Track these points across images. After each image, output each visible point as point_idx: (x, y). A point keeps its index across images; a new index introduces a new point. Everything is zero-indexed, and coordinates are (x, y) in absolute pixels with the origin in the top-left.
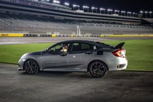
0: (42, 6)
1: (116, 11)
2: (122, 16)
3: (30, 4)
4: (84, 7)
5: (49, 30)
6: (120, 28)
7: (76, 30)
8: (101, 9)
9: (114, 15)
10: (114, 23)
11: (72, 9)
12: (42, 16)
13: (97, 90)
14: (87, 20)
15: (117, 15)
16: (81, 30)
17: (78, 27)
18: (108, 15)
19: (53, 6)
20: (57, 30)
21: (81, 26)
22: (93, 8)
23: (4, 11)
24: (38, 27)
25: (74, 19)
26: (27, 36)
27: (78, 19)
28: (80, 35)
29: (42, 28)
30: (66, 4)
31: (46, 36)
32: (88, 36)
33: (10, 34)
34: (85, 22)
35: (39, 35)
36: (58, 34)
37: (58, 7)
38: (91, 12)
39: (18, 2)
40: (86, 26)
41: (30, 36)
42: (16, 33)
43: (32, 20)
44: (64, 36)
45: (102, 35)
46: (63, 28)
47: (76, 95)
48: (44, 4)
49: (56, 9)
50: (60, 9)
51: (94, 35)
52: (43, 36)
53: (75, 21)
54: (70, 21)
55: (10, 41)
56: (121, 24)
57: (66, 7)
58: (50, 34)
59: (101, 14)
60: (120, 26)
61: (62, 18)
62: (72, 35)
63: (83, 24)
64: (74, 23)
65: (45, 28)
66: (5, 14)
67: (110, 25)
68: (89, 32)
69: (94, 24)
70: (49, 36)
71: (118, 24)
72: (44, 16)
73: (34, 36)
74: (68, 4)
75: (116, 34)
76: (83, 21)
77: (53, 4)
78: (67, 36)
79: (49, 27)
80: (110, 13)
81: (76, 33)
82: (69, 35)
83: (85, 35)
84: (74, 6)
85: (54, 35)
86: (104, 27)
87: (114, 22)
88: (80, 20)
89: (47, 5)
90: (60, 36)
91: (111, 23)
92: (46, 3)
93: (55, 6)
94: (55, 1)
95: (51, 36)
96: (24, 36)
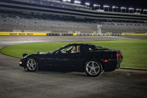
0: (63, 7)
1: (137, 9)
2: (144, 15)
3: (52, 5)
4: (104, 6)
5: (71, 29)
6: (141, 26)
7: (97, 29)
8: (122, 8)
9: (136, 14)
10: (136, 22)
11: (93, 9)
12: (64, 16)
13: (118, 89)
14: (107, 19)
15: (139, 14)
16: (102, 29)
17: (99, 26)
18: (129, 14)
19: (74, 6)
20: (78, 30)
21: (101, 26)
22: (114, 7)
23: (29, 12)
24: (61, 26)
25: (95, 18)
26: (50, 35)
27: (99, 18)
28: (100, 34)
29: (63, 28)
30: (86, 4)
31: (68, 35)
32: (108, 35)
33: (35, 34)
34: (105, 21)
35: (61, 34)
36: (79, 33)
37: (79, 7)
38: (112, 11)
39: (41, 3)
40: (107, 25)
41: (53, 35)
42: (40, 32)
43: (55, 20)
44: (84, 35)
45: (123, 34)
46: (84, 27)
47: (96, 93)
48: (66, 5)
49: (77, 9)
50: (81, 9)
51: (114, 34)
52: (65, 35)
53: (96, 20)
54: (91, 21)
55: (34, 40)
56: (143, 23)
57: (86, 7)
58: (71, 33)
59: (121, 13)
60: (141, 25)
61: (83, 17)
62: (93, 34)
63: (103, 23)
64: (95, 23)
65: (67, 28)
66: (30, 15)
67: (132, 24)
68: (109, 30)
69: (114, 23)
70: (70, 35)
71: (140, 23)
72: (66, 16)
73: (56, 35)
74: (89, 4)
75: (138, 33)
76: (103, 20)
77: (74, 4)
78: (88, 35)
79: (70, 26)
80: (131, 11)
81: (97, 32)
82: (90, 34)
83: (105, 34)
84: (95, 5)
85: (75, 34)
86: (125, 26)
87: (136, 20)
88: (101, 19)
89: (68, 5)
90: (81, 35)
91: (133, 22)
92: (68, 4)
93: (76, 7)
94: (76, 2)
95: (72, 35)
96: (47, 35)
